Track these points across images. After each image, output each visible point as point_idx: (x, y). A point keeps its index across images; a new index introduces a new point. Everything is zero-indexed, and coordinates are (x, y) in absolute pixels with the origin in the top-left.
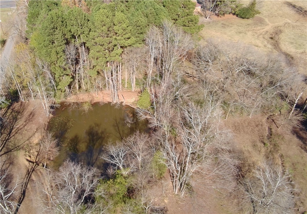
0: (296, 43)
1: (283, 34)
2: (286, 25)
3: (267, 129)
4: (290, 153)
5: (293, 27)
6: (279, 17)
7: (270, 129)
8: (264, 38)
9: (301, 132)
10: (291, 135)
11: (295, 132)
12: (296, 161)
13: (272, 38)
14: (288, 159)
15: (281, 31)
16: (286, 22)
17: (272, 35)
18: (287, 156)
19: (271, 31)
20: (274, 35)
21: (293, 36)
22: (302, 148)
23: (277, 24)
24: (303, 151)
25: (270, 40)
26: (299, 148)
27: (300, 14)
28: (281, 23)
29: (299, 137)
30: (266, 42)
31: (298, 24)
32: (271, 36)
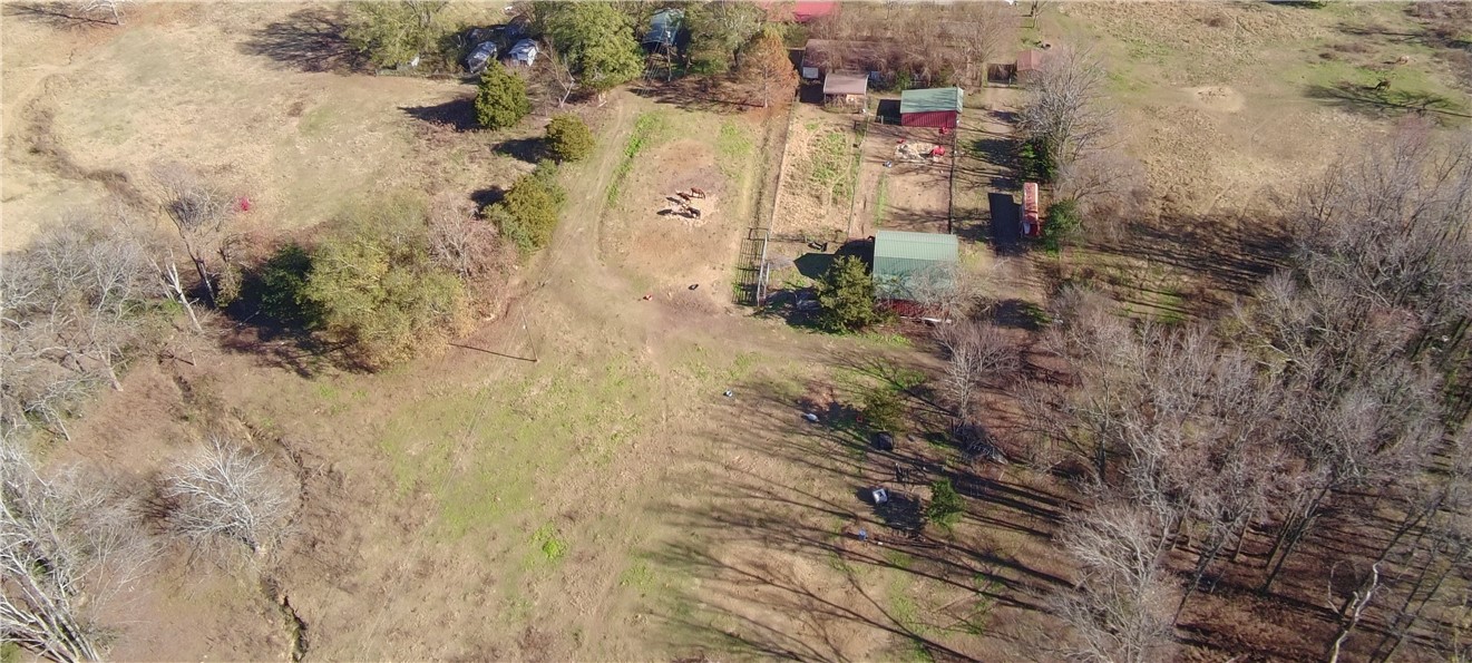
0: (106, 129)
1: (56, 119)
2: (51, 85)
3: (173, 384)
4: (247, 392)
5: (73, 81)
6: (17, 70)
7: (179, 380)
8: (14, 161)
9: (241, 337)
10: (226, 356)
11: (229, 346)
12: (265, 398)
13: (35, 151)
14: (250, 406)
15: (48, 115)
16: (43, 75)
17: (29, 140)
18: (245, 404)
19: (22, 129)
20: (35, 138)
21: (87, 113)
22: (260, 366)
23: (21, 96)
24: (265, 369)
25: (35, 157)
26: (255, 369)
27: (67, 28)
28: (33, 89)
29: (244, 348)
30: (28, 172)
31: (80, 64)
32: (30, 145)
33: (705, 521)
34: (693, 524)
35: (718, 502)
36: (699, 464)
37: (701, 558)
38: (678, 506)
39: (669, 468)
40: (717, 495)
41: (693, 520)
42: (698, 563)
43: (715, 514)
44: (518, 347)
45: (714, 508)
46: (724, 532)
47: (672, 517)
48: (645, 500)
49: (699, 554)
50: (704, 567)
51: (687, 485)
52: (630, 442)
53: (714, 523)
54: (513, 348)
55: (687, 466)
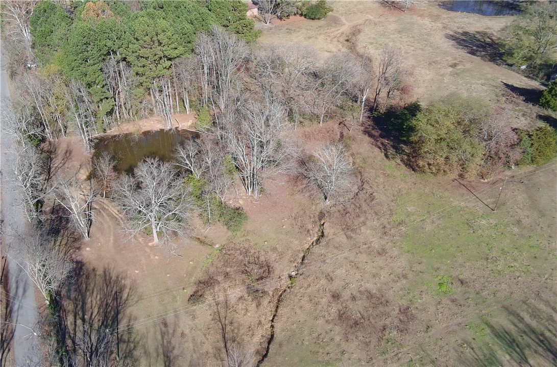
0: (376, 43)
1: (361, 34)
2: (367, 22)
3: (339, 133)
4: (361, 150)
5: (375, 24)
6: (359, 14)
7: (341, 133)
8: (338, 41)
9: (373, 131)
10: (363, 135)
11: (366, 132)
12: (367, 156)
13: (347, 41)
14: (359, 156)
15: (359, 31)
16: (367, 18)
17: (348, 36)
18: (358, 154)
19: (348, 32)
20: (350, 37)
21: (373, 36)
22: (373, 145)
23: (355, 22)
24: (374, 147)
25: (346, 43)
26: (370, 144)
27: (385, 7)
28: (361, 21)
29: (371, 135)
30: (340, 46)
31: (382, 19)
32: (347, 38)
33: (533, 336)
34: (525, 332)
35: (548, 334)
36: (550, 311)
37: (517, 349)
38: (523, 319)
39: (531, 300)
40: (550, 331)
41: (526, 330)
42: (514, 350)
43: (541, 338)
44: (489, 200)
45: (542, 335)
46: (540, 349)
47: (516, 321)
48: (506, 303)
49: (518, 346)
50: (516, 354)
51: (535, 314)
52: (518, 274)
53: (537, 341)
54: (486, 199)
55: (542, 306)
